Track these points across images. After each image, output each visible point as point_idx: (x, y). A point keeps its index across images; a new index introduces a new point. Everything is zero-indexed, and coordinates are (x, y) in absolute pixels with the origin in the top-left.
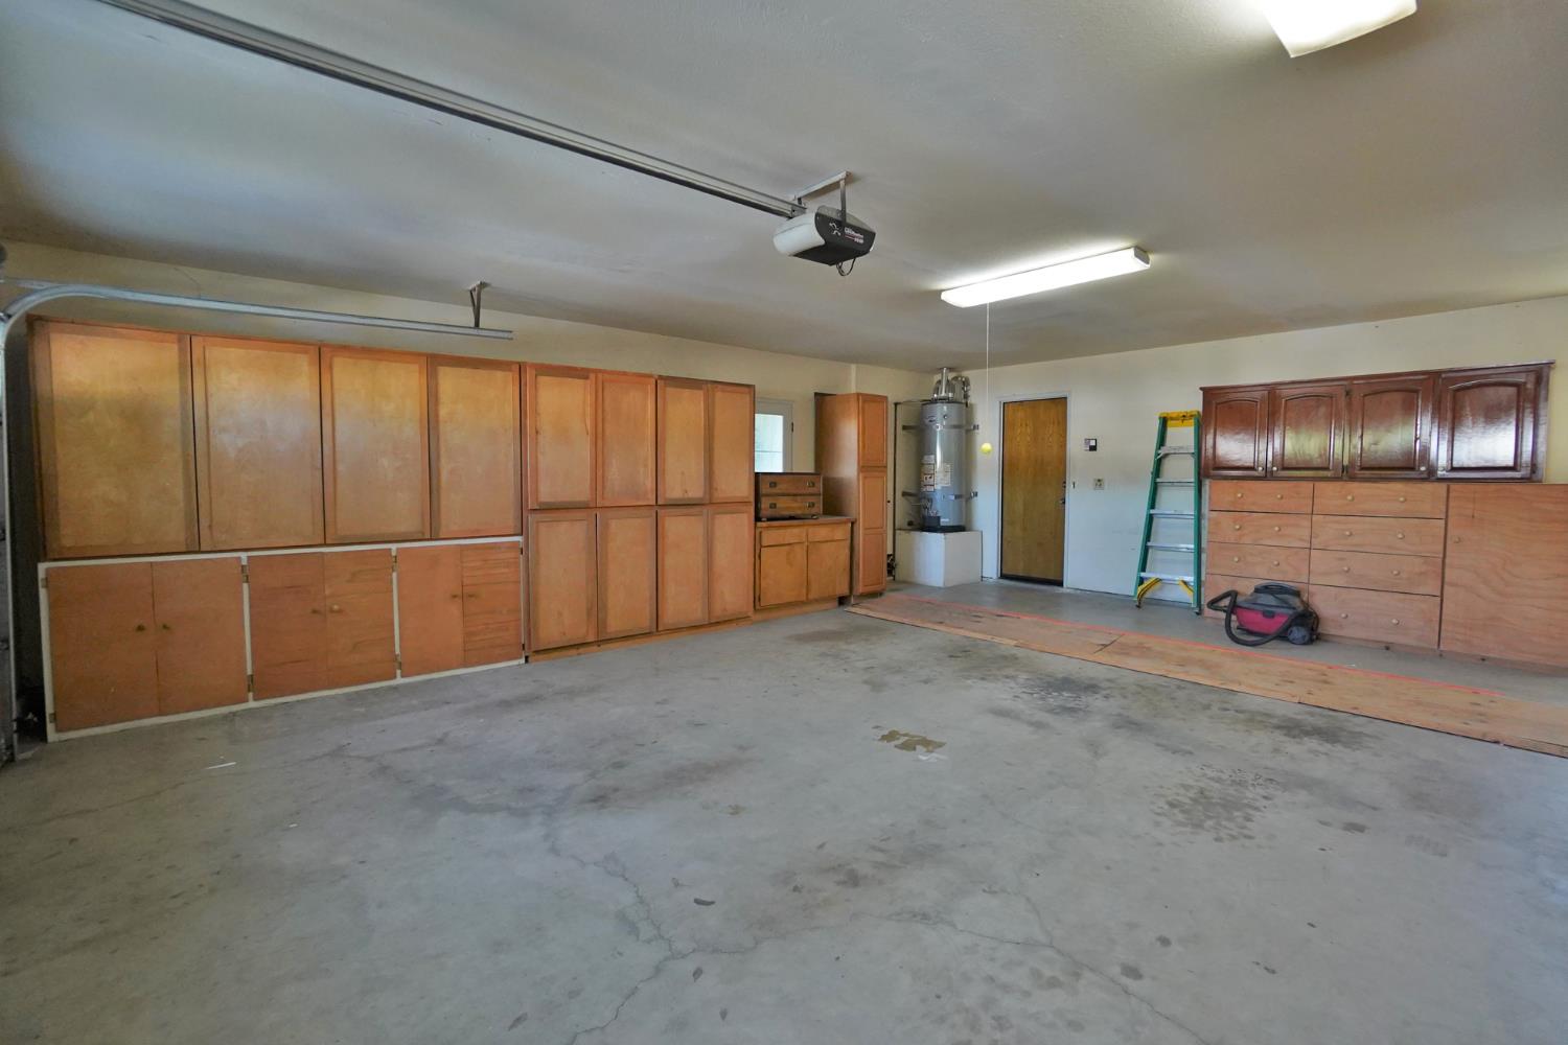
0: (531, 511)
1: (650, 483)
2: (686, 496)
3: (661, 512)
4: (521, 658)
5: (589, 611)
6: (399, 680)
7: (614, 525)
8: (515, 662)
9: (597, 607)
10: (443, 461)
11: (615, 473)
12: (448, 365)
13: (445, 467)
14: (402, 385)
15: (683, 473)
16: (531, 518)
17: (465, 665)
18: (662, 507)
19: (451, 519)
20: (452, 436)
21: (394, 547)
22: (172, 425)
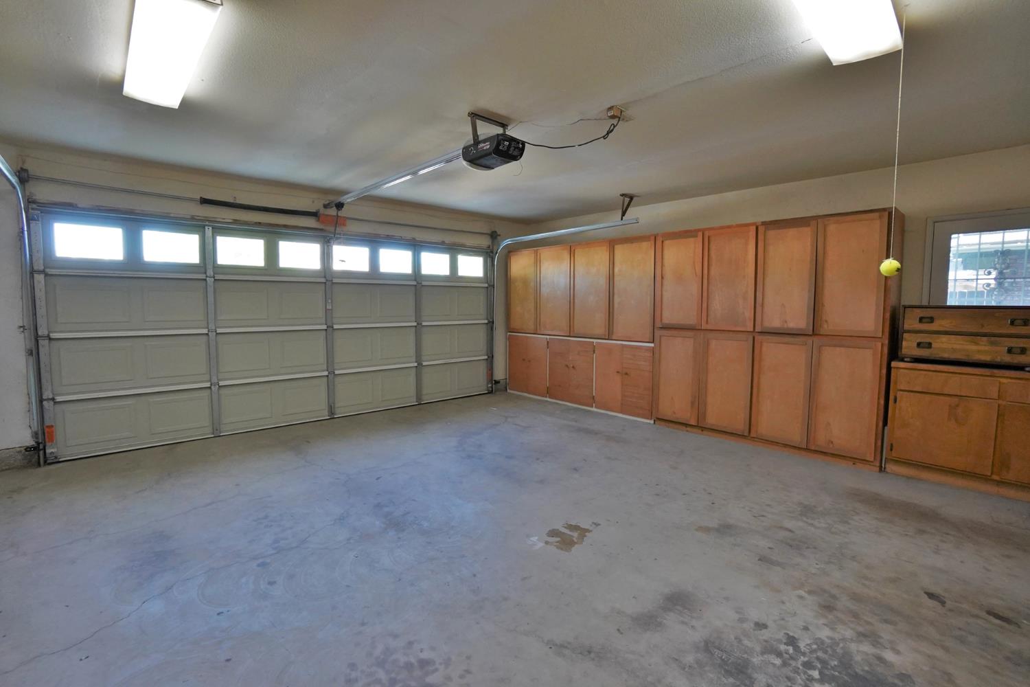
0: (660, 328)
1: (749, 314)
2: (785, 326)
3: (758, 338)
4: (651, 419)
5: (693, 403)
6: (594, 409)
7: (713, 344)
8: (648, 421)
9: (699, 400)
10: (616, 297)
11: (718, 304)
12: (621, 243)
13: (617, 300)
14: (599, 257)
15: (783, 305)
16: (658, 333)
17: (622, 412)
18: (759, 334)
19: (619, 329)
20: (620, 283)
21: (595, 341)
22: (532, 284)
